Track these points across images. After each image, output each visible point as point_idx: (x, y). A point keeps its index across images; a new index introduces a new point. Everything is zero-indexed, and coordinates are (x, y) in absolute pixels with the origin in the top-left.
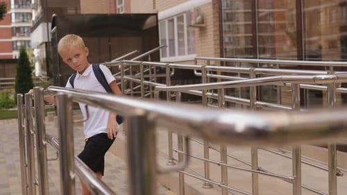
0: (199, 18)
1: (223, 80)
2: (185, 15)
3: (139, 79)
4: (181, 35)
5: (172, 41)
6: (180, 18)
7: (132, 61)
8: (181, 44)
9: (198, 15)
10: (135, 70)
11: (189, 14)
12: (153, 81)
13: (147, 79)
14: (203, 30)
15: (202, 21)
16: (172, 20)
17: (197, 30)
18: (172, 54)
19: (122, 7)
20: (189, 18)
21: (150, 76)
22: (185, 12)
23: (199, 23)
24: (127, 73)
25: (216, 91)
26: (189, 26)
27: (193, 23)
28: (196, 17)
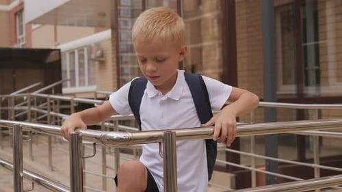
0: (99, 53)
2: (86, 49)
3: (46, 110)
4: (81, 65)
5: (73, 72)
6: (81, 50)
7: (35, 93)
8: (81, 73)
9: (98, 50)
10: (40, 101)
11: (90, 48)
12: (56, 112)
13: (52, 110)
14: (102, 63)
15: (102, 55)
16: (73, 53)
17: (97, 63)
18: (73, 85)
19: (23, 38)
20: (90, 52)
21: (54, 107)
22: (85, 46)
23: (99, 57)
24: (32, 104)
26: (90, 59)
27: (93, 56)
28: (96, 52)
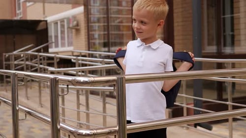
0: (75, 23)
1: (90, 65)
2: (66, 21)
3: (37, 64)
4: (63, 32)
5: (56, 37)
6: (62, 21)
7: (30, 52)
8: (63, 38)
9: (75, 20)
10: (33, 57)
11: (69, 20)
12: (45, 65)
13: (41, 64)
14: (78, 31)
15: (78, 25)
16: (57, 23)
17: (74, 30)
18: (57, 46)
19: (20, 13)
20: (69, 23)
21: (42, 61)
22: (65, 18)
23: (75, 26)
24: (27, 60)
25: (83, 72)
26: (68, 28)
27: (71, 26)
28: (73, 22)
